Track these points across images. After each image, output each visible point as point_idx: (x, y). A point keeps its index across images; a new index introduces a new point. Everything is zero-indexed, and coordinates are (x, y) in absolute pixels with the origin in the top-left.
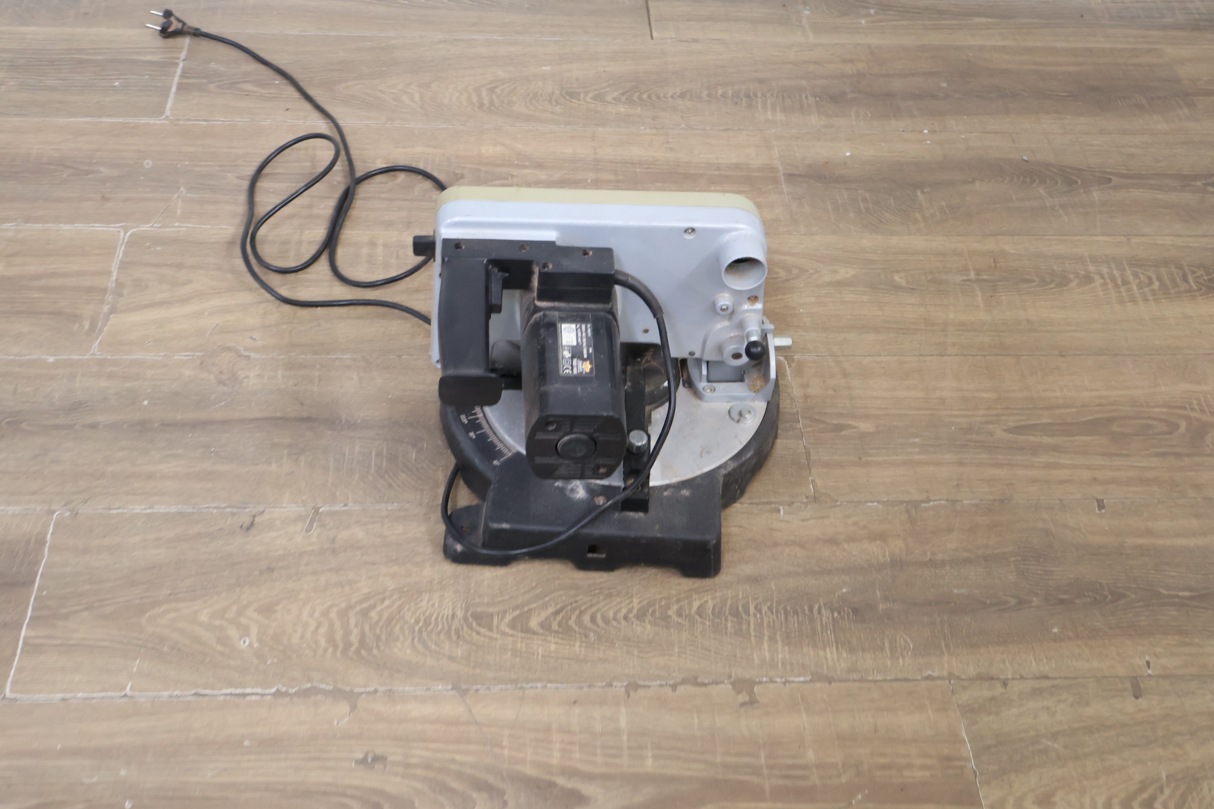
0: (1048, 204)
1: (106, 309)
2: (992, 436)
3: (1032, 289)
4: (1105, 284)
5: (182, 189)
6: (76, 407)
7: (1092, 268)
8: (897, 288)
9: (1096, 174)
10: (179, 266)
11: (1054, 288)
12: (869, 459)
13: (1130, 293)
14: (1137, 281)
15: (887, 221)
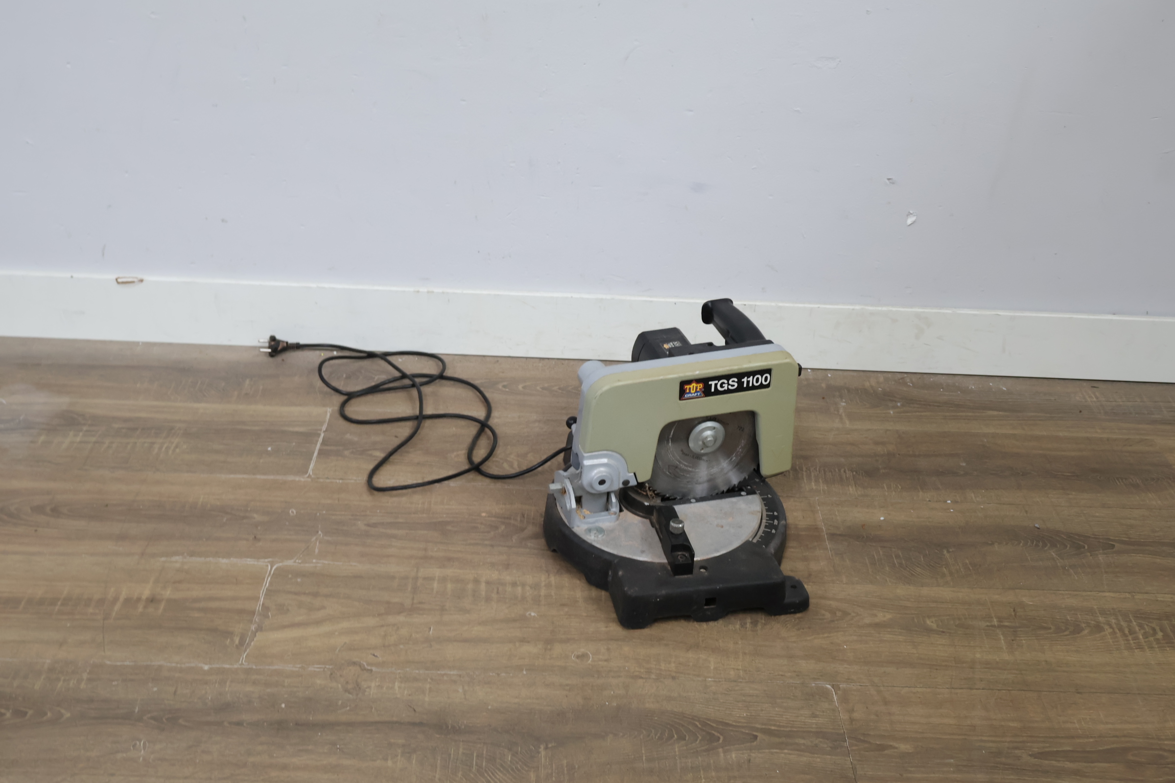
0: (1059, 564)
1: (253, 627)
2: (1019, 760)
3: (1049, 635)
4: (1114, 633)
5: (320, 532)
6: (226, 707)
7: (1101, 619)
8: (929, 631)
9: (1101, 541)
10: (315, 595)
11: (1066, 635)
12: (909, 775)
13: (1137, 641)
14: (1142, 631)
15: (919, 575)
